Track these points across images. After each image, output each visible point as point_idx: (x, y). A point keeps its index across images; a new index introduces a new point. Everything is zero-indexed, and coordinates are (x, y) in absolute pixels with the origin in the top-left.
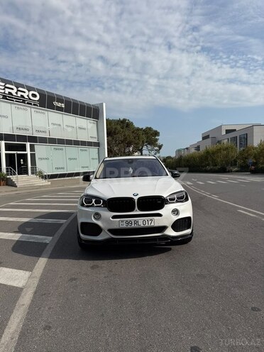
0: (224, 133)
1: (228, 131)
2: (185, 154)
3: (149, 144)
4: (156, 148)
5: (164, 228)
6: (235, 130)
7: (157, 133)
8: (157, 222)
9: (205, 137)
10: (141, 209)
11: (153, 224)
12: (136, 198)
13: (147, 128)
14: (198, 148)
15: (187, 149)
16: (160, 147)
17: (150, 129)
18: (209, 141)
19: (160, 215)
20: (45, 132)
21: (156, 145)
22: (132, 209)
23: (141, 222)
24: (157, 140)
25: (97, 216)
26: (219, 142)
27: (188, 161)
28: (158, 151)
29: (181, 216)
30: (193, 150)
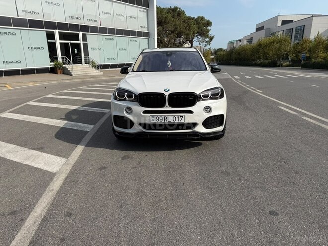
0: (280, 24)
1: (284, 23)
2: (237, 46)
3: (200, 35)
4: (207, 39)
5: (195, 125)
6: (291, 21)
7: (209, 24)
8: (188, 119)
9: (259, 29)
10: (171, 105)
11: (183, 121)
12: (167, 94)
13: (199, 17)
14: (251, 40)
15: (240, 40)
16: (211, 39)
17: (202, 18)
18: (263, 32)
19: (191, 112)
20: (96, 21)
21: (207, 36)
22: (163, 105)
23: (172, 118)
24: (208, 31)
25: (129, 110)
26: (273, 34)
27: (239, 53)
28: (209, 43)
29: (213, 113)
30: (245, 42)
